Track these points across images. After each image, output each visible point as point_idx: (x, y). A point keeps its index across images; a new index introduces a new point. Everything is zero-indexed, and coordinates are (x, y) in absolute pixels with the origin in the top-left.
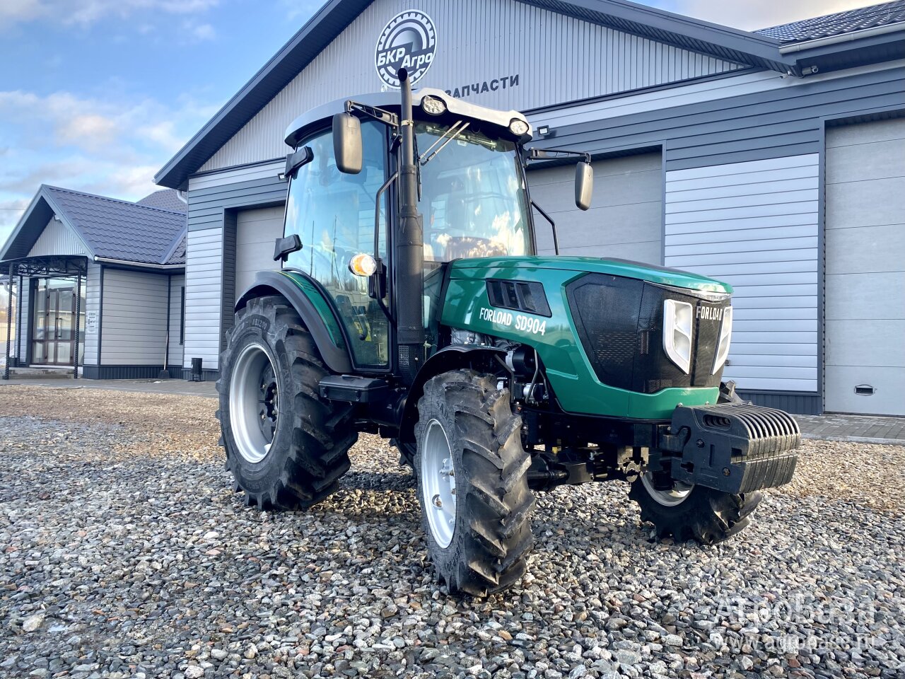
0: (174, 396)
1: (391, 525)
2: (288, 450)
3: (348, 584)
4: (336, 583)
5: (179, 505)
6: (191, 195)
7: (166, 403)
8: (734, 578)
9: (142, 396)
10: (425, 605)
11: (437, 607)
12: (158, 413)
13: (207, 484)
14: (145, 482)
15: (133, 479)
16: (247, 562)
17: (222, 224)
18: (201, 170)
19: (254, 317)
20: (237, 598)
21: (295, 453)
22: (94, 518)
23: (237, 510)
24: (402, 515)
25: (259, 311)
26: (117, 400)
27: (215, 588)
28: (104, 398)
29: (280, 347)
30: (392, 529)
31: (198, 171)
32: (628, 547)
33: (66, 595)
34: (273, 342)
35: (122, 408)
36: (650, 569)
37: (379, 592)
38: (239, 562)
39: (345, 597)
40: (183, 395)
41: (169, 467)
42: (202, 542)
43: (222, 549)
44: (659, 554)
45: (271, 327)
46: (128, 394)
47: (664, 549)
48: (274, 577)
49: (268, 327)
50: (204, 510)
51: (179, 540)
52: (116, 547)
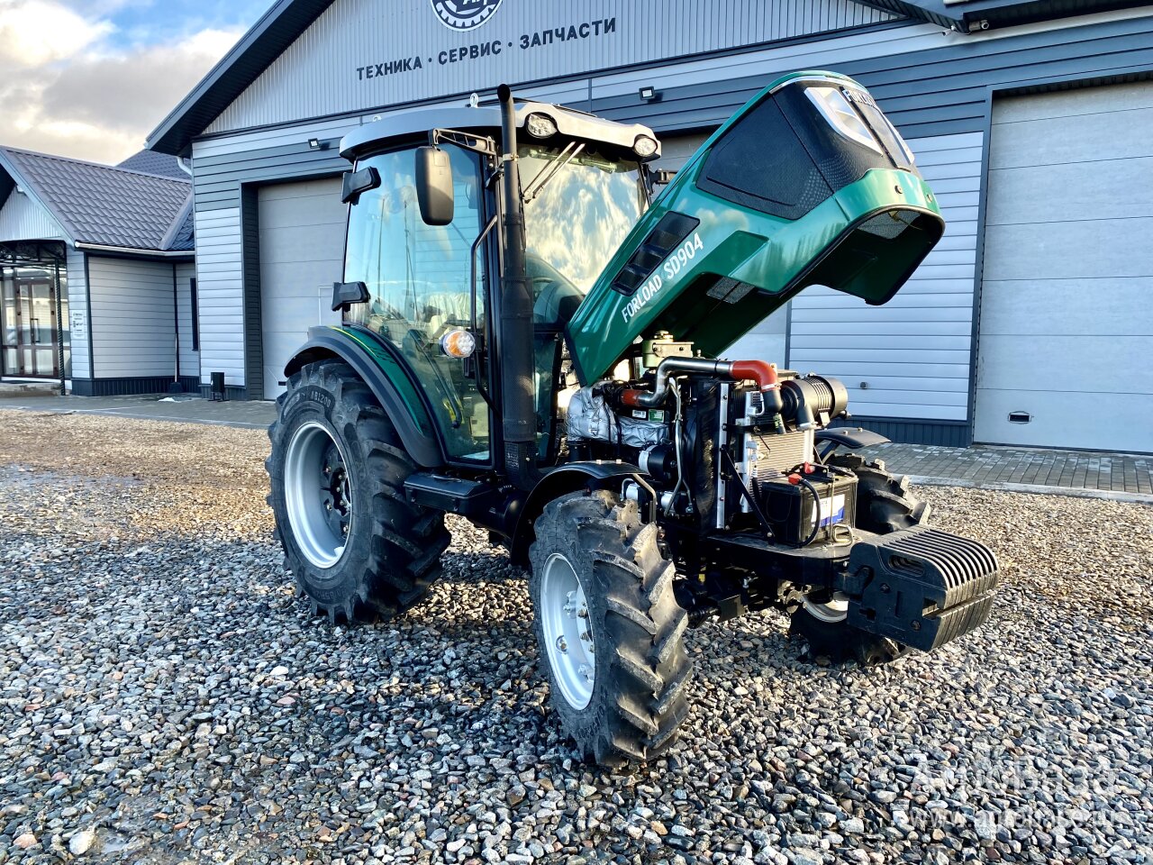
0: (194, 426)
1: (495, 643)
2: (366, 560)
3: (460, 750)
4: (445, 749)
5: (230, 618)
6: (196, 164)
7: (186, 438)
8: (908, 720)
9: (154, 427)
10: (558, 782)
11: (572, 785)
12: (180, 457)
13: (259, 579)
14: (182, 578)
15: (166, 573)
16: (331, 715)
17: (239, 202)
18: (208, 131)
19: (313, 388)
20: (328, 781)
21: (375, 565)
22: (127, 647)
23: (304, 623)
24: (506, 625)
25: (318, 382)
26: (123, 434)
27: (298, 764)
28: (106, 429)
29: (349, 432)
30: (497, 649)
31: (204, 133)
32: (779, 674)
33: (115, 786)
34: (341, 425)
35: (133, 449)
36: (810, 707)
37: (499, 763)
38: (320, 716)
39: (460, 773)
40: (205, 423)
41: (208, 549)
42: (271, 684)
43: (296, 694)
44: (816, 681)
45: (337, 405)
46: (136, 423)
47: (822, 674)
48: (367, 741)
49: (333, 405)
50: (263, 627)
51: (242, 682)
52: (164, 697)
